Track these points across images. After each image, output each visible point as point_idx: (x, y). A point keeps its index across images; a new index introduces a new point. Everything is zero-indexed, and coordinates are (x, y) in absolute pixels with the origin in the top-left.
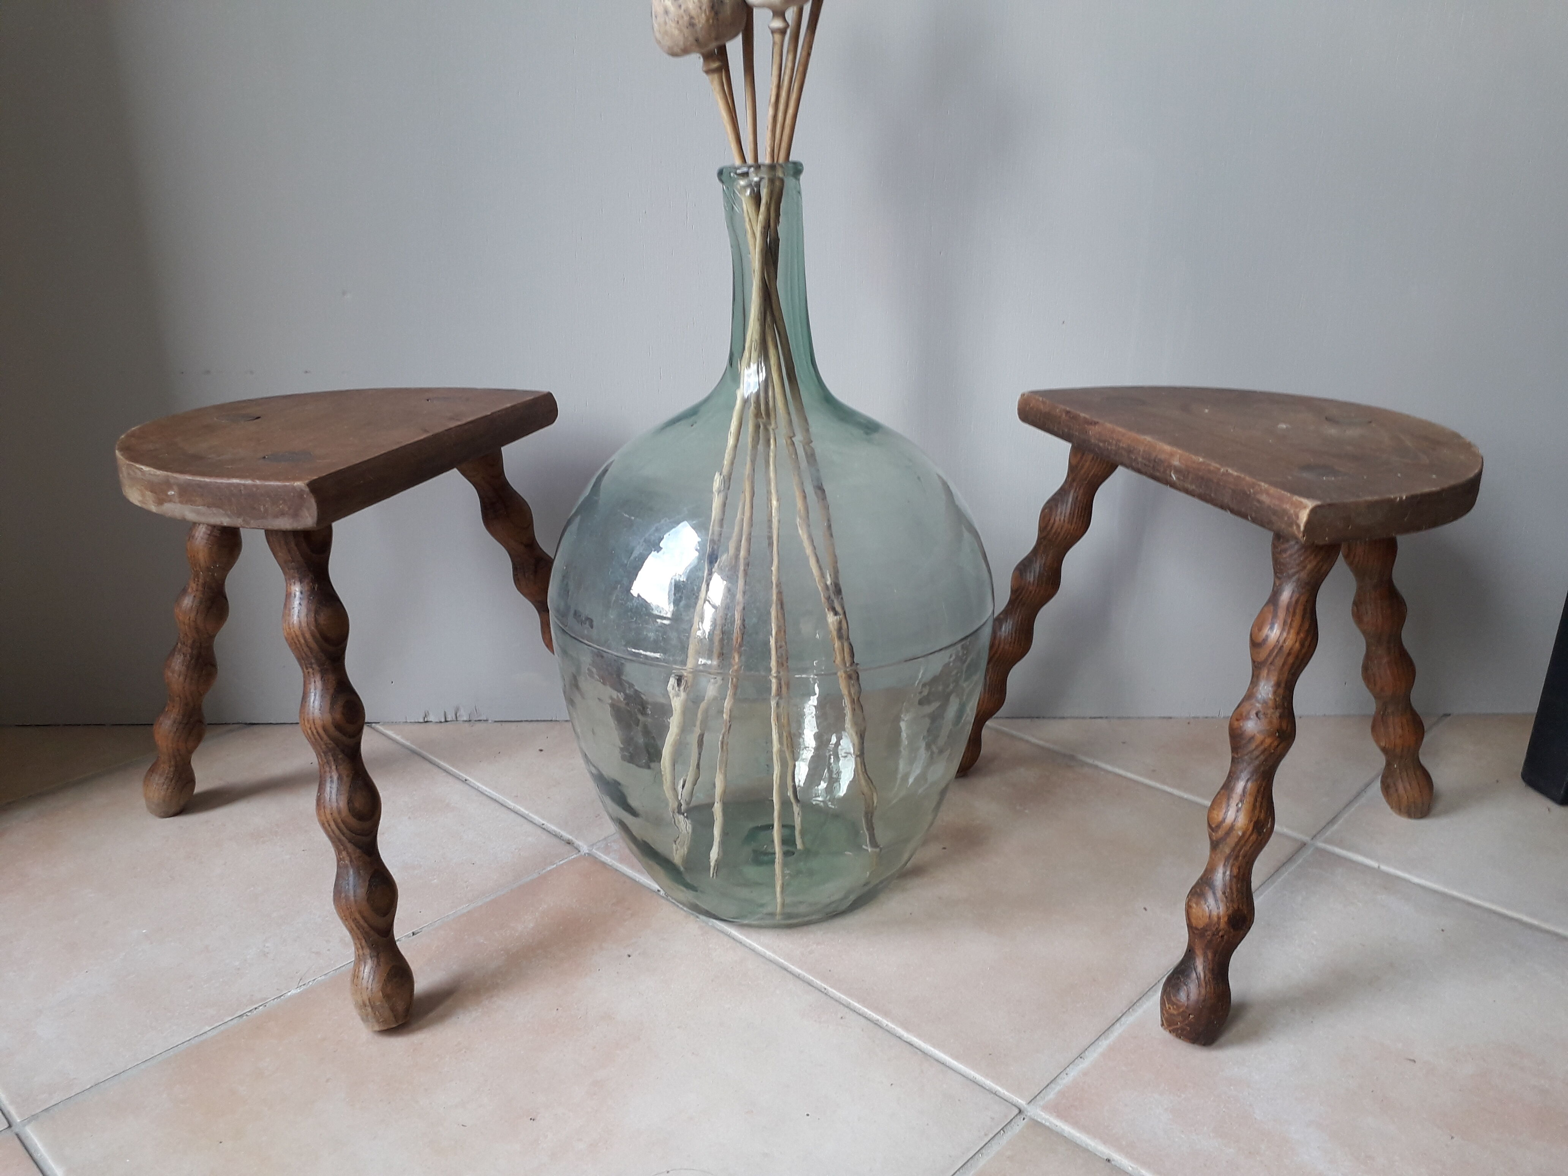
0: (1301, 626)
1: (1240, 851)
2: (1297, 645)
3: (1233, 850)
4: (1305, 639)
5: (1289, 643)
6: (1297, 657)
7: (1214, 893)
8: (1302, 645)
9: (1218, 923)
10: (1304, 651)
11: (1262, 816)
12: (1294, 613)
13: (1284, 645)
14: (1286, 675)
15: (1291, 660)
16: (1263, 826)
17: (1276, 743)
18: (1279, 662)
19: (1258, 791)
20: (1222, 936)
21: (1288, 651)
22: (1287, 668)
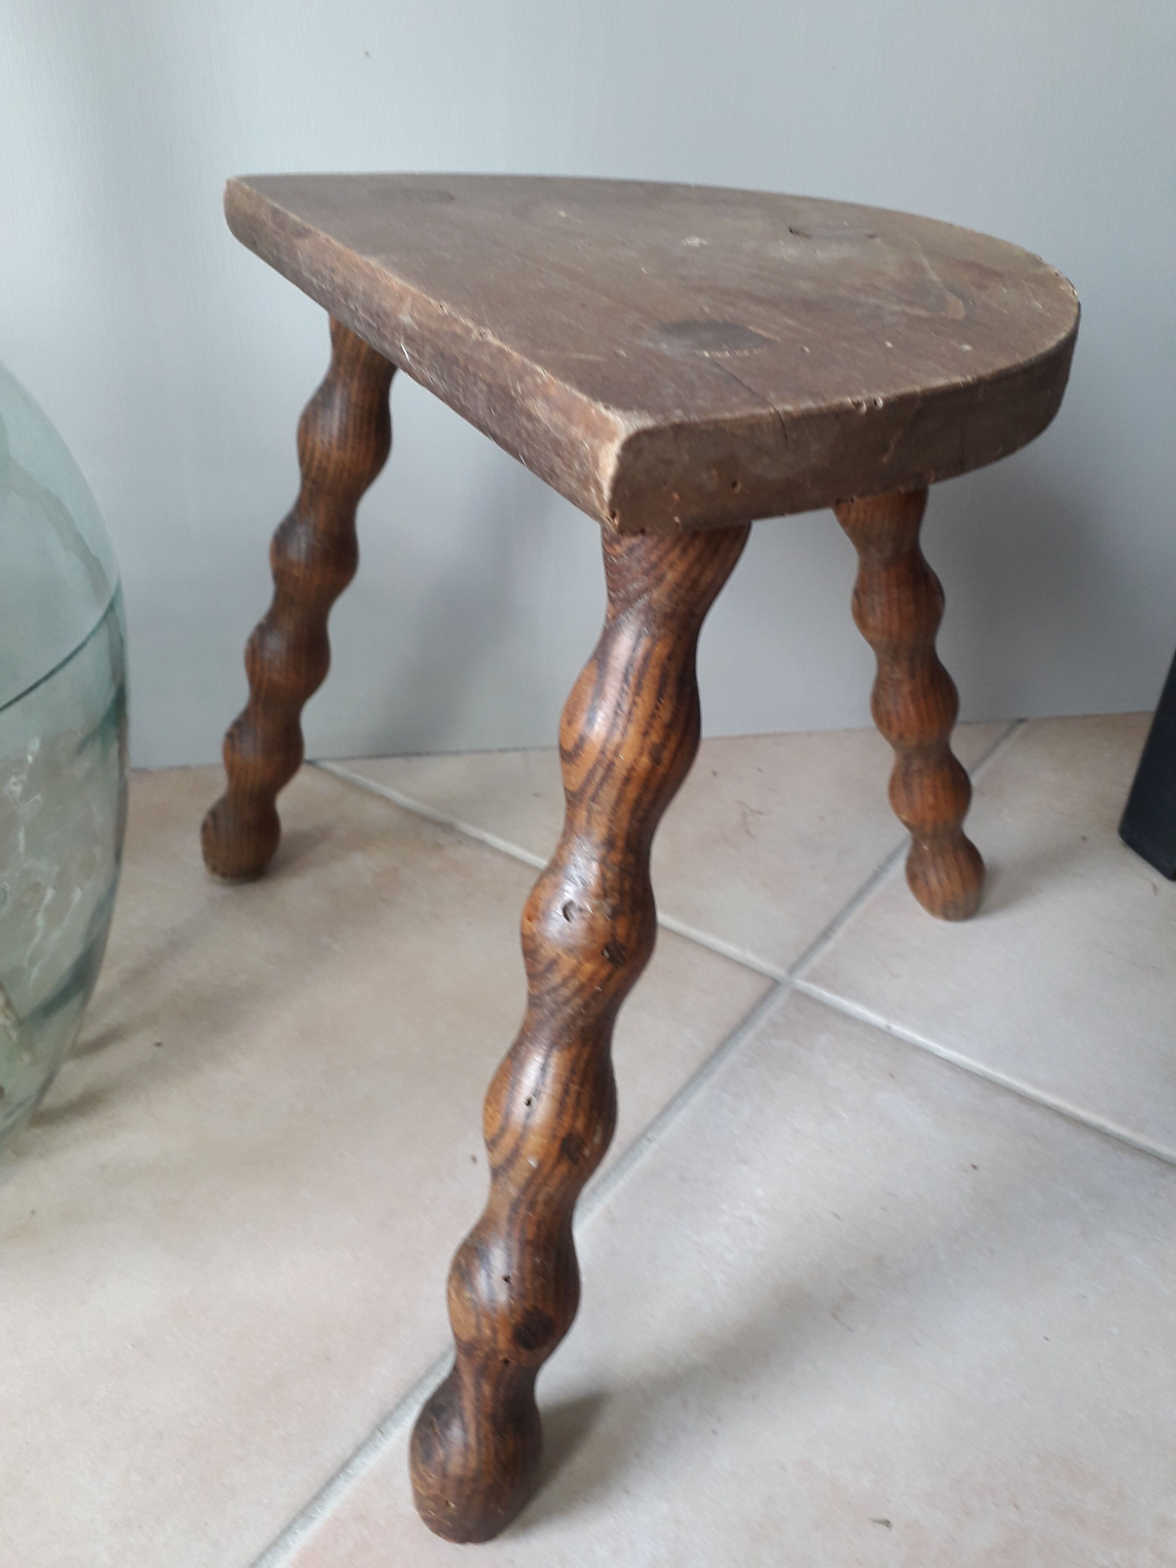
0: (653, 716)
1: (537, 1193)
2: (645, 761)
3: (524, 1190)
4: (663, 745)
5: (626, 757)
6: (645, 785)
7: (489, 1277)
8: (656, 760)
9: (494, 1339)
10: (661, 770)
11: (580, 1125)
12: (639, 686)
13: (617, 762)
14: (625, 824)
15: (632, 792)
16: (580, 1147)
17: (604, 973)
18: (609, 794)
19: (572, 1071)
20: (506, 1362)
21: (624, 772)
22: (625, 809)
